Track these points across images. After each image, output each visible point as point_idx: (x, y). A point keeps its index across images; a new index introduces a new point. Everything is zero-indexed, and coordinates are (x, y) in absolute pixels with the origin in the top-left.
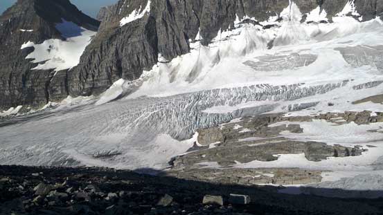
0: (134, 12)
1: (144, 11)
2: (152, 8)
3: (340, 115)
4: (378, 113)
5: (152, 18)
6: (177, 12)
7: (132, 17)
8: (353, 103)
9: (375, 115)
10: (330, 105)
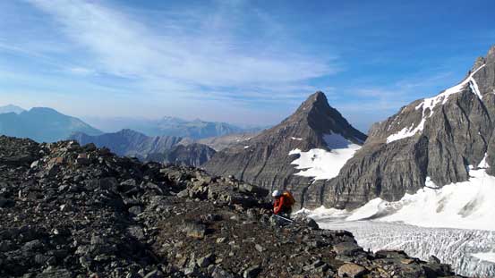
0: (405, 129)
1: (416, 130)
2: (426, 127)
5: (424, 138)
6: (457, 133)
7: (402, 134)
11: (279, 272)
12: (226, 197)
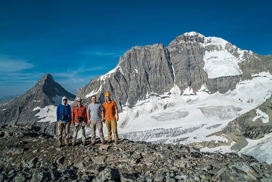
0: (93, 91)
1: (98, 91)
2: (103, 89)
3: (200, 143)
4: (219, 141)
5: (102, 95)
6: (116, 91)
7: (92, 94)
8: (206, 137)
9: (218, 142)
10: (195, 138)
11: (73, 156)
12: (19, 134)
